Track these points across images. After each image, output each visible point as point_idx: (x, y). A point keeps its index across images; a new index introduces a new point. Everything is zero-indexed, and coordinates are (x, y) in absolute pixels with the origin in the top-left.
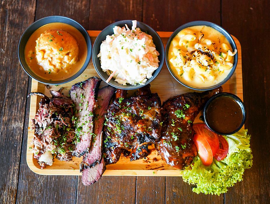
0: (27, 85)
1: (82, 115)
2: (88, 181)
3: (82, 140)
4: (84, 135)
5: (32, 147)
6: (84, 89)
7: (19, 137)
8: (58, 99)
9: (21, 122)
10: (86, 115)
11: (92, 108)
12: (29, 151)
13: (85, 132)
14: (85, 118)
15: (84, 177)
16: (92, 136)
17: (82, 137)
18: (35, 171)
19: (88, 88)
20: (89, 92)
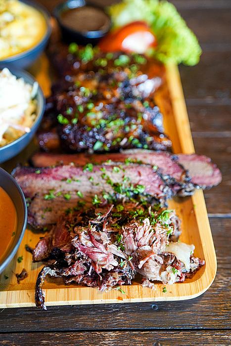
0: (12, 336)
1: (89, 191)
2: (213, 175)
3: (140, 181)
4: (130, 177)
5: (162, 286)
6: (33, 195)
7: (137, 339)
8: (55, 240)
9: (104, 338)
10: (90, 178)
11: (75, 169)
12: (171, 292)
13: (123, 177)
14: (96, 180)
15: (207, 181)
16: (130, 162)
17: (133, 182)
18: (212, 275)
19: (33, 186)
20: (42, 182)
